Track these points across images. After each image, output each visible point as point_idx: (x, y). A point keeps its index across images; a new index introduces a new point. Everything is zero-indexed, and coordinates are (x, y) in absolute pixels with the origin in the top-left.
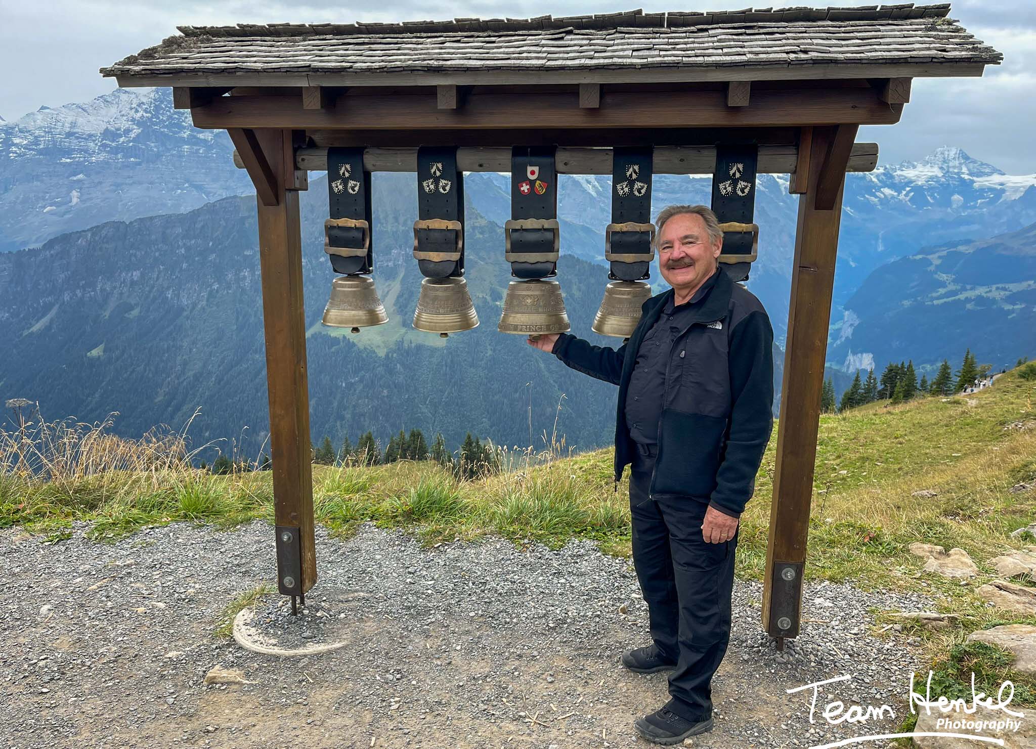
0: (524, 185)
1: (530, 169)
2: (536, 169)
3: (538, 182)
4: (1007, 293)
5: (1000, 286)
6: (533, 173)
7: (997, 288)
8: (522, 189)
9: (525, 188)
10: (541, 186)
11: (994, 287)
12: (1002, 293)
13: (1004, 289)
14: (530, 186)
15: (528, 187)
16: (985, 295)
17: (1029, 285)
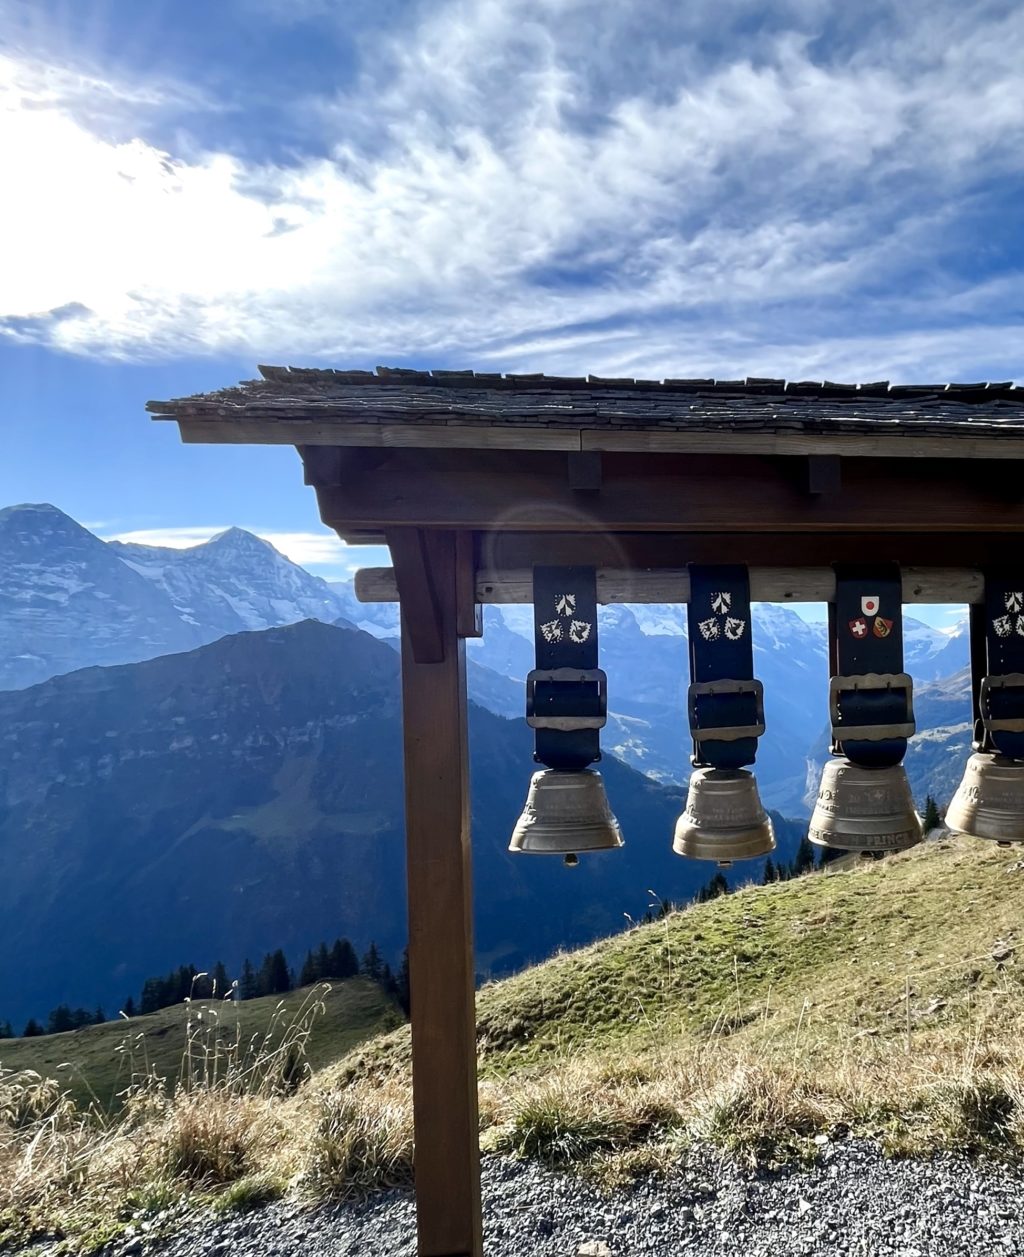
0: (857, 623)
1: (865, 600)
2: (875, 600)
3: (878, 620)
4: (947, 735)
5: (940, 729)
6: (870, 606)
7: (938, 731)
8: (854, 630)
9: (859, 628)
10: (883, 625)
11: (936, 729)
12: (943, 735)
13: (944, 732)
14: (867, 625)
15: (863, 626)
16: (928, 738)
17: (965, 727)
